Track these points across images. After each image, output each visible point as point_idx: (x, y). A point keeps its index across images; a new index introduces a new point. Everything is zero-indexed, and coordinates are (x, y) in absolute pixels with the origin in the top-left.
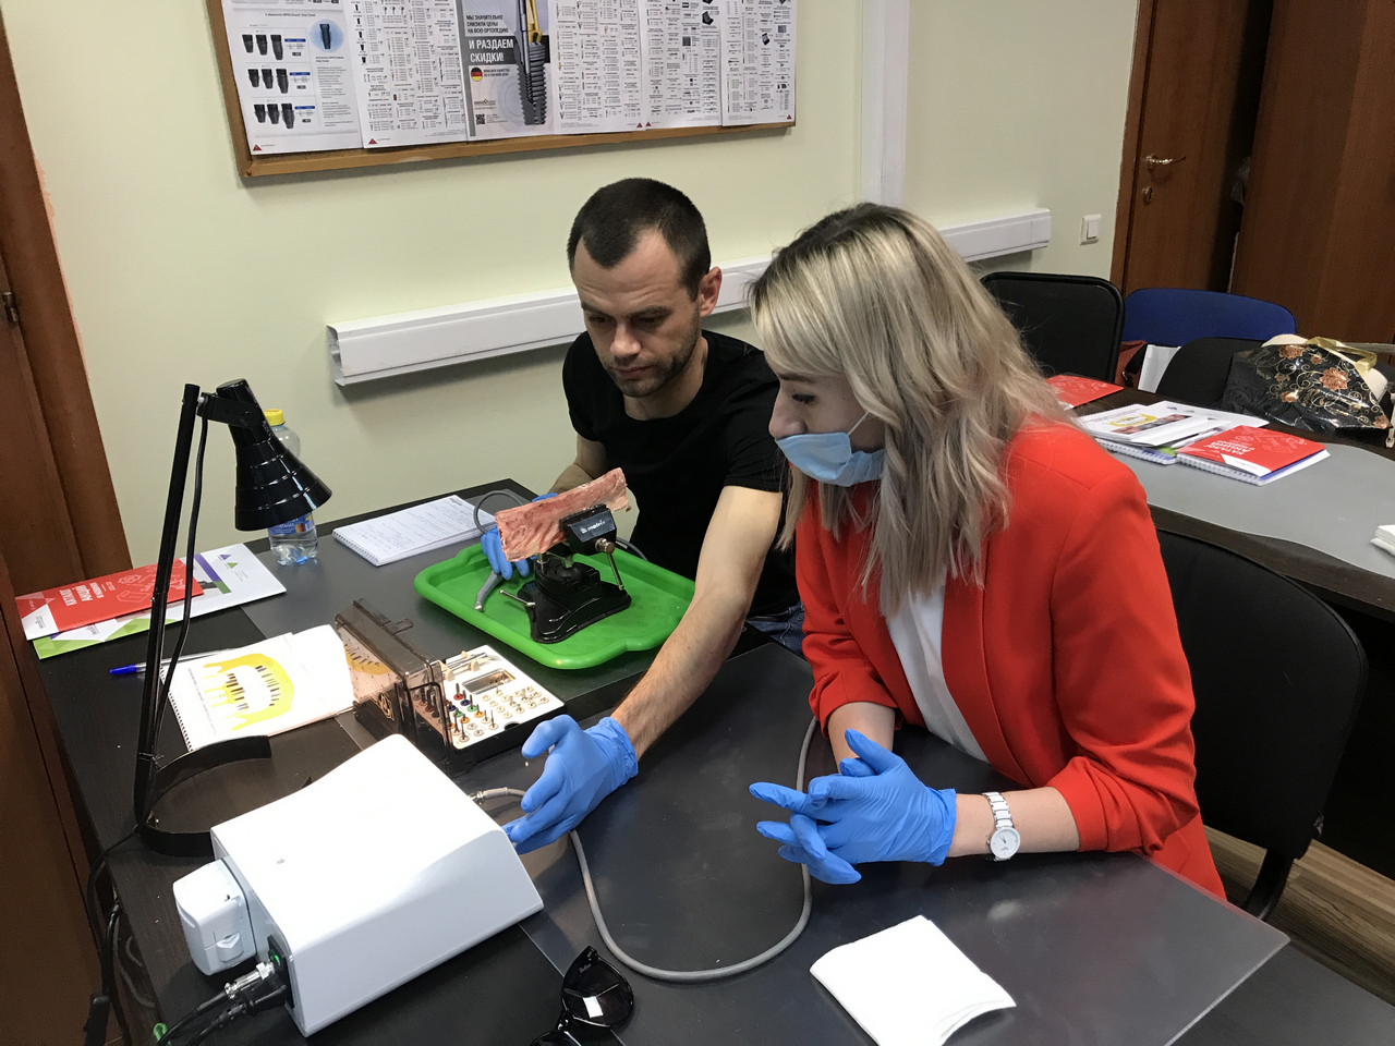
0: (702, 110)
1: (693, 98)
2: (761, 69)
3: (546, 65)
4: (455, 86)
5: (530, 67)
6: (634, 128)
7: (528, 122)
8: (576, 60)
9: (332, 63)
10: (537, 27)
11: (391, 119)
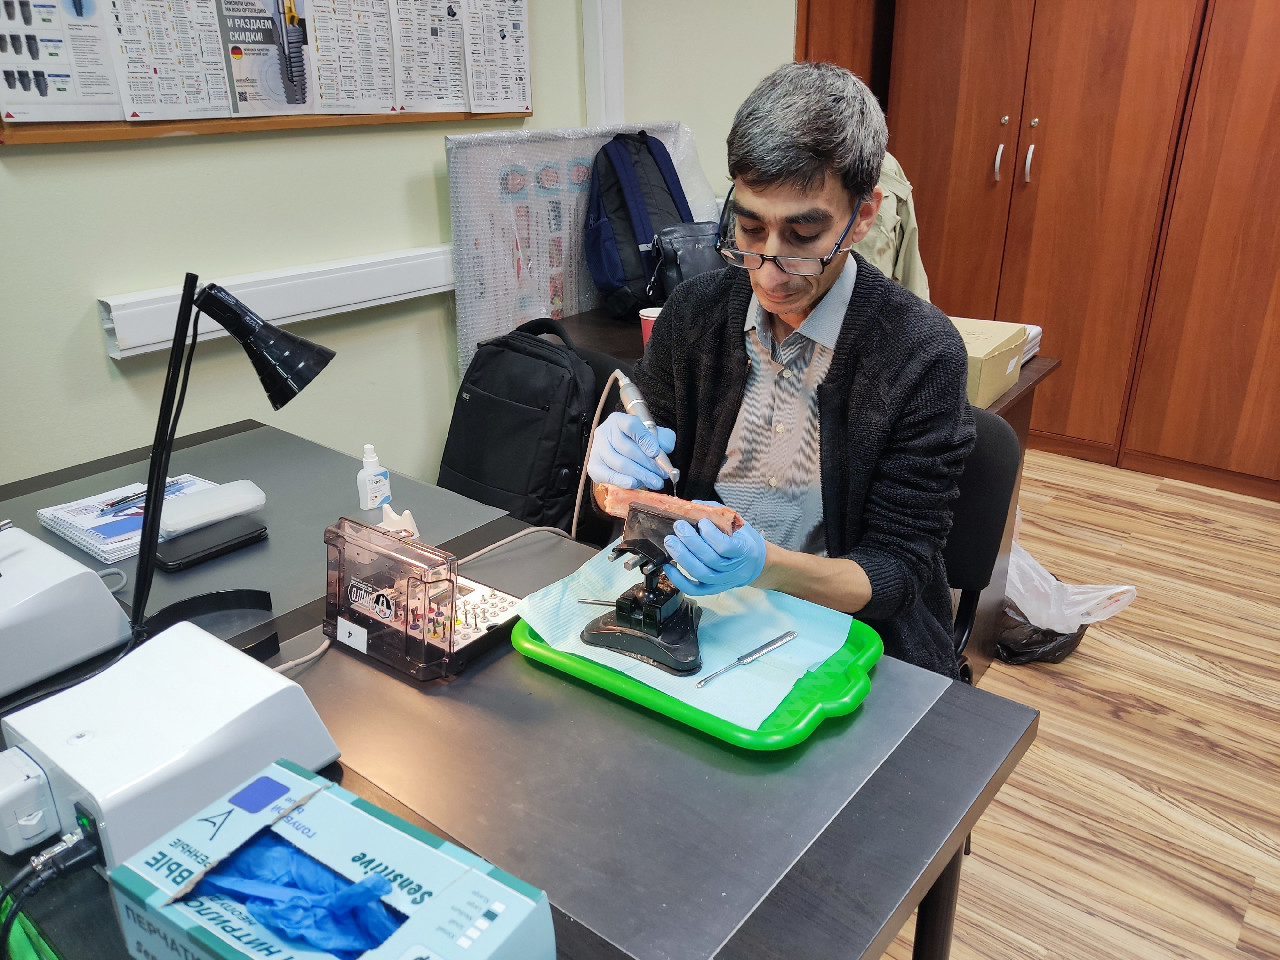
0: (450, 96)
1: (441, 85)
2: (500, 62)
3: (304, 47)
4: (216, 63)
5: (289, 48)
6: (389, 112)
7: (290, 101)
8: (332, 44)
9: (86, 31)
10: (293, 10)
11: (151, 93)
